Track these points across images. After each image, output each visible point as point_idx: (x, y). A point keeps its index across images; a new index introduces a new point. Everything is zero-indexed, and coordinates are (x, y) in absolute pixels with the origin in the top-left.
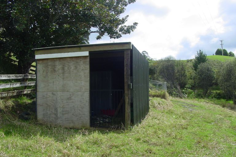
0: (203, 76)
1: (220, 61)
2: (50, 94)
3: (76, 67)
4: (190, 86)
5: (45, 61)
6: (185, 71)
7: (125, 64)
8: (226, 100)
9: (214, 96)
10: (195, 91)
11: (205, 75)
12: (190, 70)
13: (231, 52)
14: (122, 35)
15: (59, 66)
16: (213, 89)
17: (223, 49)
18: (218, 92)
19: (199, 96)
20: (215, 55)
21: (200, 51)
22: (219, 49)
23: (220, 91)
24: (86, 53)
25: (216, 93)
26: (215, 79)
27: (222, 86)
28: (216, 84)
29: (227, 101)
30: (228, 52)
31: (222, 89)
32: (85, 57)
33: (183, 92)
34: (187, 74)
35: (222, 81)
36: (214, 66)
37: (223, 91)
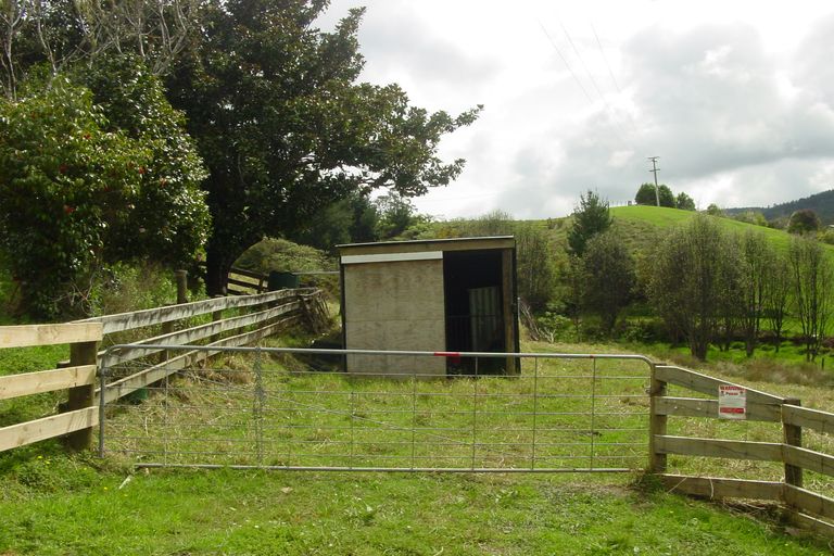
0: (600, 272)
1: (652, 224)
2: (371, 325)
3: (420, 279)
4: (563, 306)
5: (361, 267)
6: (544, 257)
7: (504, 271)
8: (669, 345)
9: (636, 335)
10: (579, 321)
11: (607, 272)
12: (557, 254)
13: (683, 194)
14: (428, 188)
15: (387, 276)
16: (633, 314)
17: (659, 184)
18: (647, 321)
19: (590, 336)
20: (634, 203)
21: (590, 193)
22: (646, 185)
23: (651, 320)
24: (439, 255)
25: (642, 325)
26: (637, 283)
27: (657, 303)
28: (641, 298)
29: (672, 348)
30: (675, 194)
31: (658, 313)
32: (436, 261)
33: (541, 326)
34: (552, 267)
35: (658, 289)
36: (633, 243)
37: (662, 320)
